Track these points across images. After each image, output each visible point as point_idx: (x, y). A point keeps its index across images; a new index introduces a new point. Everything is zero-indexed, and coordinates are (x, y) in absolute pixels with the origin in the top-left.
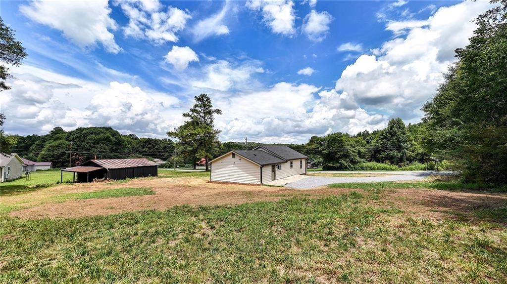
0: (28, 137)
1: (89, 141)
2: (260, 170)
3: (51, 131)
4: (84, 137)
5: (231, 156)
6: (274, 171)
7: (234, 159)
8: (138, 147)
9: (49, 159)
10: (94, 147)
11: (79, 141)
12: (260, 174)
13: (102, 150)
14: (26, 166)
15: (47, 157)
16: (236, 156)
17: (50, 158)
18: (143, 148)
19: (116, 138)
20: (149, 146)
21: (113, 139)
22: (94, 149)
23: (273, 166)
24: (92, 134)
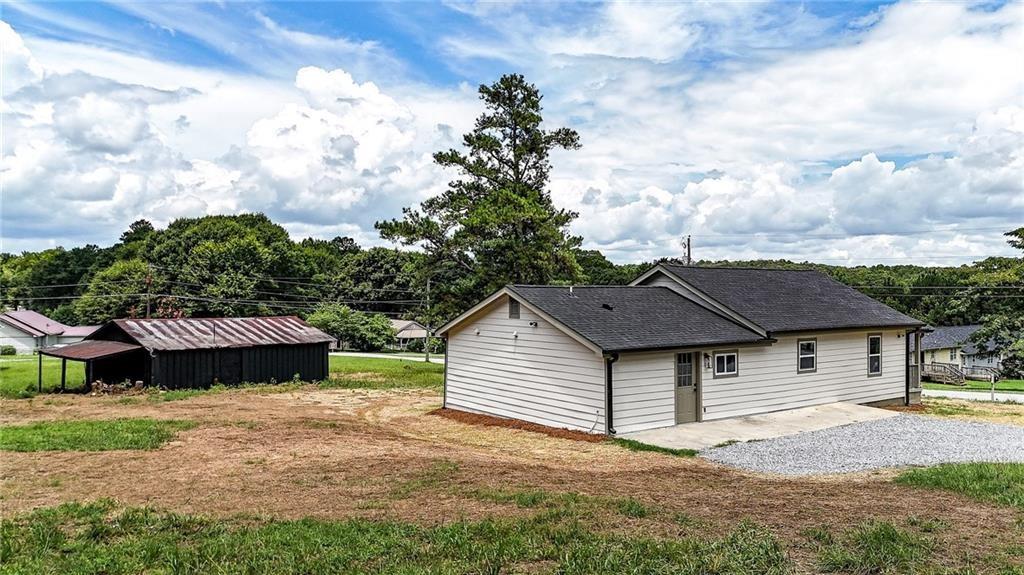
0: (76, 251)
1: (200, 261)
2: (603, 374)
3: (126, 234)
4: (186, 250)
5: (506, 309)
6: (687, 380)
7: (514, 322)
8: (343, 279)
9: (99, 317)
10: (209, 281)
11: (174, 261)
12: (603, 389)
13: (232, 289)
14: (42, 337)
15: (94, 312)
16: (522, 310)
17: (101, 313)
18: (357, 282)
19: (275, 249)
20: (377, 275)
21: (265, 253)
22: (211, 288)
23: (681, 359)
24: (207, 238)
